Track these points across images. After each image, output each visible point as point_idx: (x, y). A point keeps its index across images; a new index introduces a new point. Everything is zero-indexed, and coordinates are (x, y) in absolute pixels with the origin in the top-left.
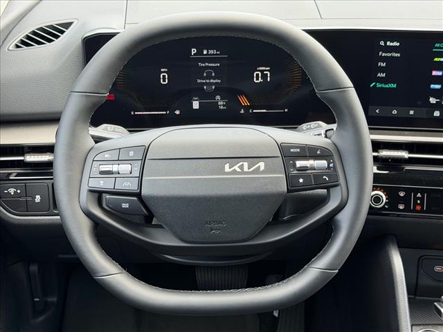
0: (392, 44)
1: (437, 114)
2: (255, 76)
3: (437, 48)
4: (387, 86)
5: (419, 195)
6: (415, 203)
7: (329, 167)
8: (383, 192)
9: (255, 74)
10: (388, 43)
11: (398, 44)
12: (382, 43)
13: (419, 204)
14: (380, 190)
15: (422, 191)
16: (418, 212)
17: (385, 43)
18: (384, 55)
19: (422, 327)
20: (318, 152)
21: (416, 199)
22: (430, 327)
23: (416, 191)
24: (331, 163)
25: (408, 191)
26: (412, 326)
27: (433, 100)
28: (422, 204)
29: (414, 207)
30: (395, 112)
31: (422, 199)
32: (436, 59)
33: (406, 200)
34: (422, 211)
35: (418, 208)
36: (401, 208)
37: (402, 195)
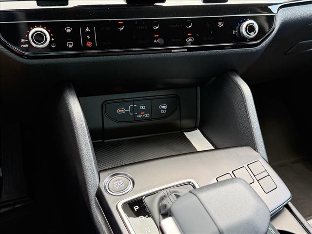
5: (87, 30)
6: (85, 40)
8: (47, 30)
13: (89, 40)
14: (43, 27)
15: (90, 25)
16: (89, 49)
19: (109, 172)
21: (85, 34)
22: (118, 169)
23: (84, 25)
26: (99, 173)
28: (92, 40)
29: (85, 43)
31: (91, 34)
33: (74, 37)
34: (93, 47)
35: (89, 44)
36: (70, 46)
37: (69, 31)
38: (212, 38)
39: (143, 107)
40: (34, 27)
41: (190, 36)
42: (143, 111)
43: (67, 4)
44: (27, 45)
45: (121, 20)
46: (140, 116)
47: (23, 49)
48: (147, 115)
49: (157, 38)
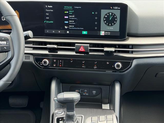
0: (50, 7)
1: (68, 32)
2: (2, 18)
3: (65, 8)
4: (50, 22)
5: (61, 61)
6: (59, 64)
7: (7, 44)
9: (2, 17)
10: (49, 6)
11: (52, 7)
12: (46, 6)
13: (61, 64)
15: (62, 60)
17: (48, 6)
18: (47, 11)
20: (3, 39)
23: (60, 59)
24: (8, 43)
25: (57, 59)
26: (56, 108)
27: (66, 27)
29: (59, 65)
30: (54, 32)
31: (62, 62)
32: (65, 12)
33: (56, 63)
34: (62, 67)
35: (60, 66)
36: (55, 66)
37: (55, 61)
38: (104, 68)
39: (86, 91)
40: (45, 59)
41: (96, 66)
42: (86, 92)
43: (57, 53)
44: (42, 64)
45: (72, 59)
46: (84, 94)
47: (41, 65)
48: (87, 94)
49: (83, 66)
